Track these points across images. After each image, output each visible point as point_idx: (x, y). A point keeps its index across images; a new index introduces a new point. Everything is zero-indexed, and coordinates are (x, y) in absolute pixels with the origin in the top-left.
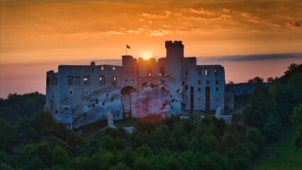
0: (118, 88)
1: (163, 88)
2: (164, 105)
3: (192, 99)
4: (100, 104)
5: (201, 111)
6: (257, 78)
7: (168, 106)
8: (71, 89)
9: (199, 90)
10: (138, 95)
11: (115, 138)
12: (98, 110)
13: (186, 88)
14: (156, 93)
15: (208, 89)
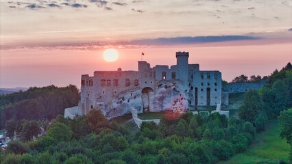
0: (139, 88)
1: (174, 89)
2: (175, 102)
3: (196, 97)
4: (126, 101)
5: (204, 107)
6: (243, 76)
7: (178, 103)
8: (104, 90)
9: (202, 90)
10: (155, 94)
11: (152, 129)
12: (125, 106)
13: (192, 88)
14: (169, 93)
15: (209, 90)
